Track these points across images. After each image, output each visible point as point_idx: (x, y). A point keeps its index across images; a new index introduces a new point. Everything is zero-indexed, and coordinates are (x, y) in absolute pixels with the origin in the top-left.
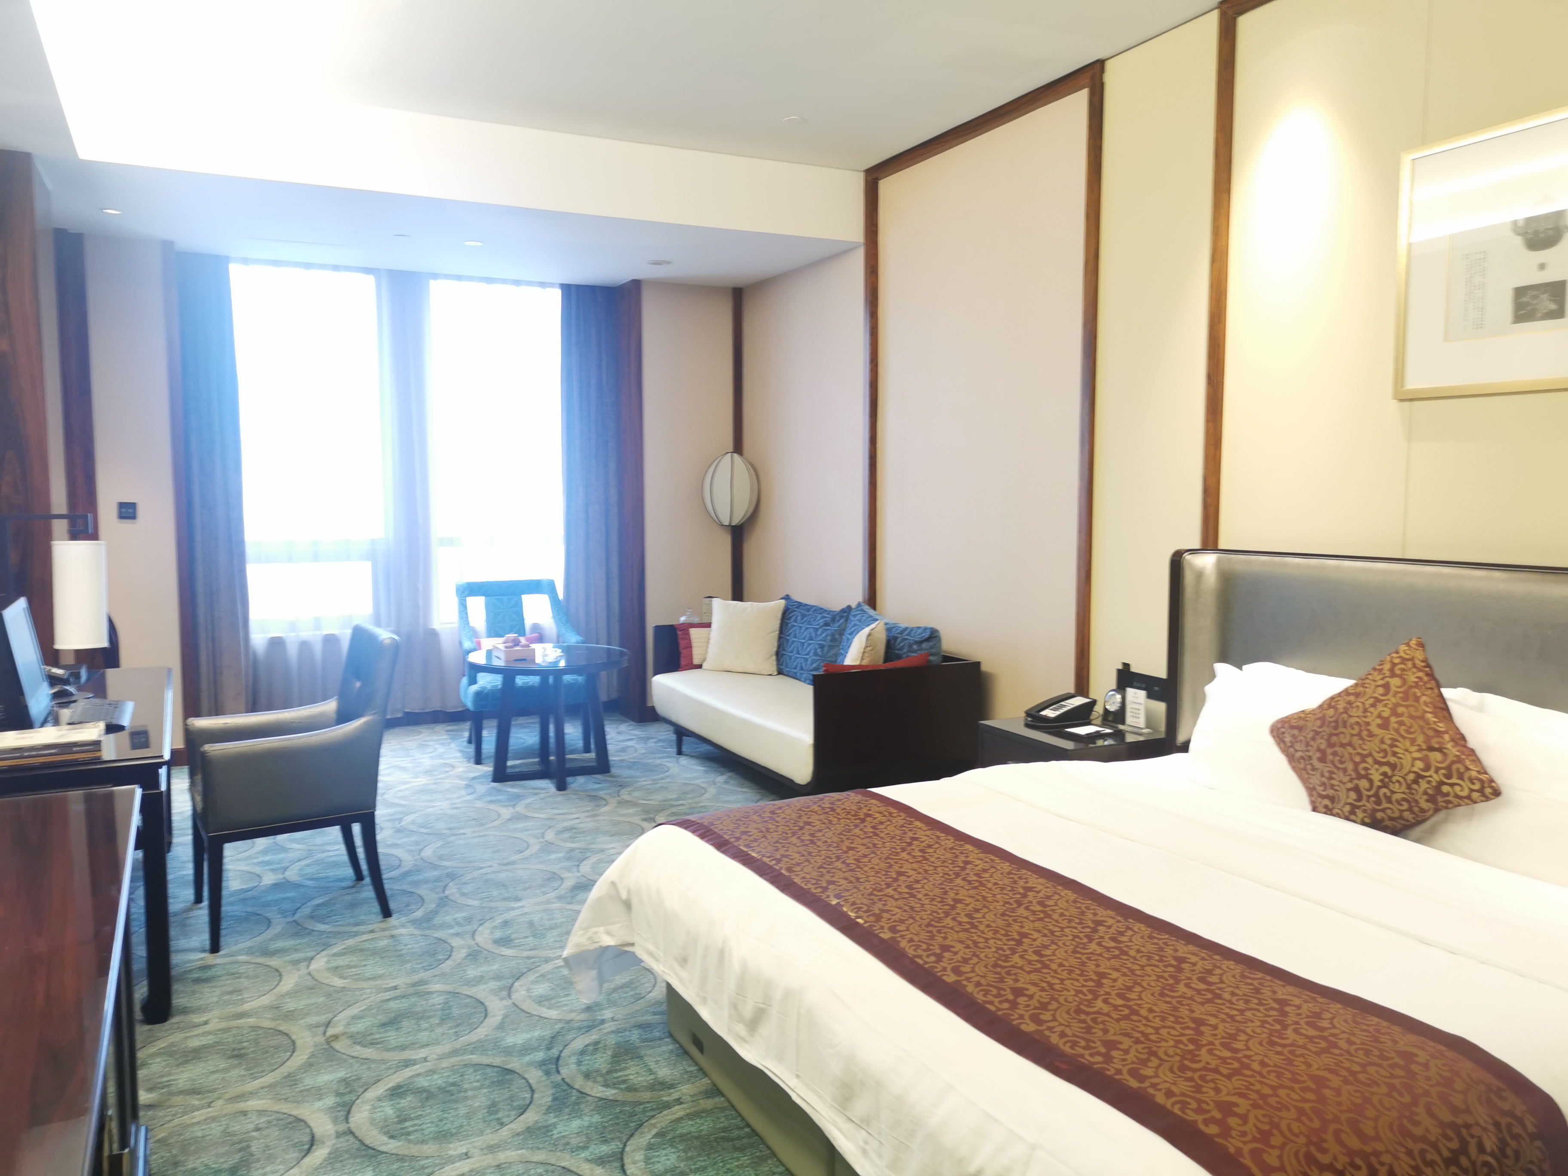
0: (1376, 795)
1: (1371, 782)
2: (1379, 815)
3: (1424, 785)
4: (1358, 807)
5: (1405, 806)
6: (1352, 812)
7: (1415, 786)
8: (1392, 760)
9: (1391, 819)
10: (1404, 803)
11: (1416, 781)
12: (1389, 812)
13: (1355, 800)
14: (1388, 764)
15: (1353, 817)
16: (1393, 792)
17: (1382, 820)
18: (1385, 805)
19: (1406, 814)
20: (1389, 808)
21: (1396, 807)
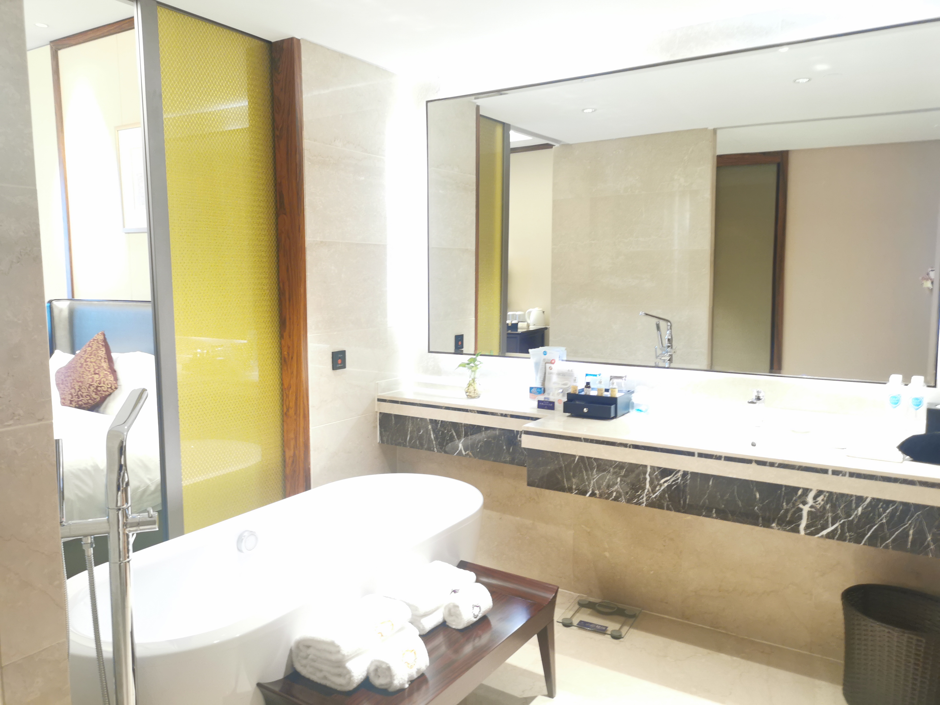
0: (77, 395)
1: (75, 389)
2: (80, 403)
3: (92, 388)
4: (72, 401)
5: (89, 398)
6: (71, 403)
7: (89, 389)
8: (82, 380)
9: (85, 404)
10: (87, 396)
11: (89, 387)
12: (83, 401)
13: (71, 398)
14: (80, 382)
15: (71, 405)
16: (83, 393)
17: (82, 405)
18: (81, 398)
19: (90, 401)
20: (83, 400)
21: (85, 399)
